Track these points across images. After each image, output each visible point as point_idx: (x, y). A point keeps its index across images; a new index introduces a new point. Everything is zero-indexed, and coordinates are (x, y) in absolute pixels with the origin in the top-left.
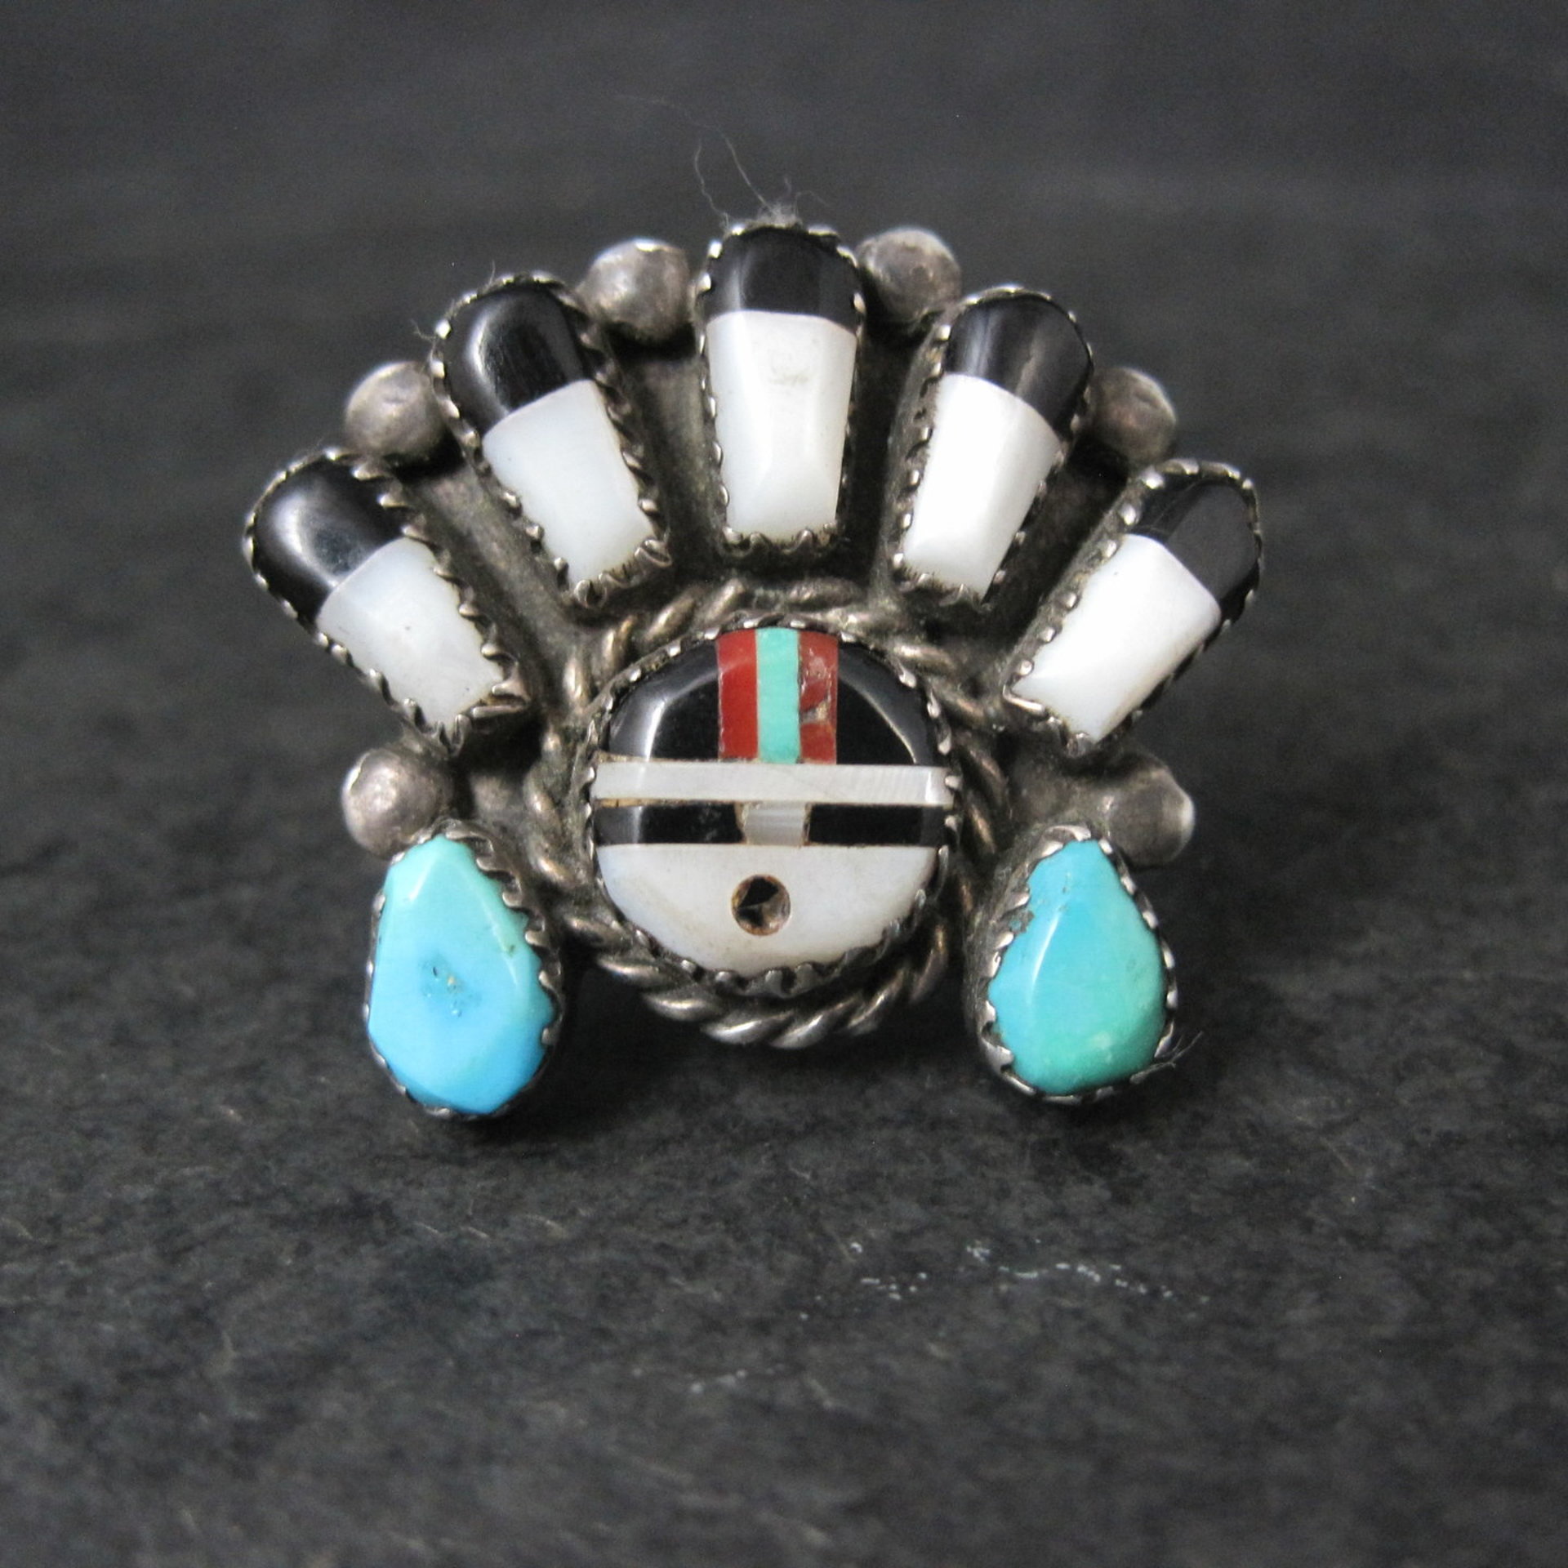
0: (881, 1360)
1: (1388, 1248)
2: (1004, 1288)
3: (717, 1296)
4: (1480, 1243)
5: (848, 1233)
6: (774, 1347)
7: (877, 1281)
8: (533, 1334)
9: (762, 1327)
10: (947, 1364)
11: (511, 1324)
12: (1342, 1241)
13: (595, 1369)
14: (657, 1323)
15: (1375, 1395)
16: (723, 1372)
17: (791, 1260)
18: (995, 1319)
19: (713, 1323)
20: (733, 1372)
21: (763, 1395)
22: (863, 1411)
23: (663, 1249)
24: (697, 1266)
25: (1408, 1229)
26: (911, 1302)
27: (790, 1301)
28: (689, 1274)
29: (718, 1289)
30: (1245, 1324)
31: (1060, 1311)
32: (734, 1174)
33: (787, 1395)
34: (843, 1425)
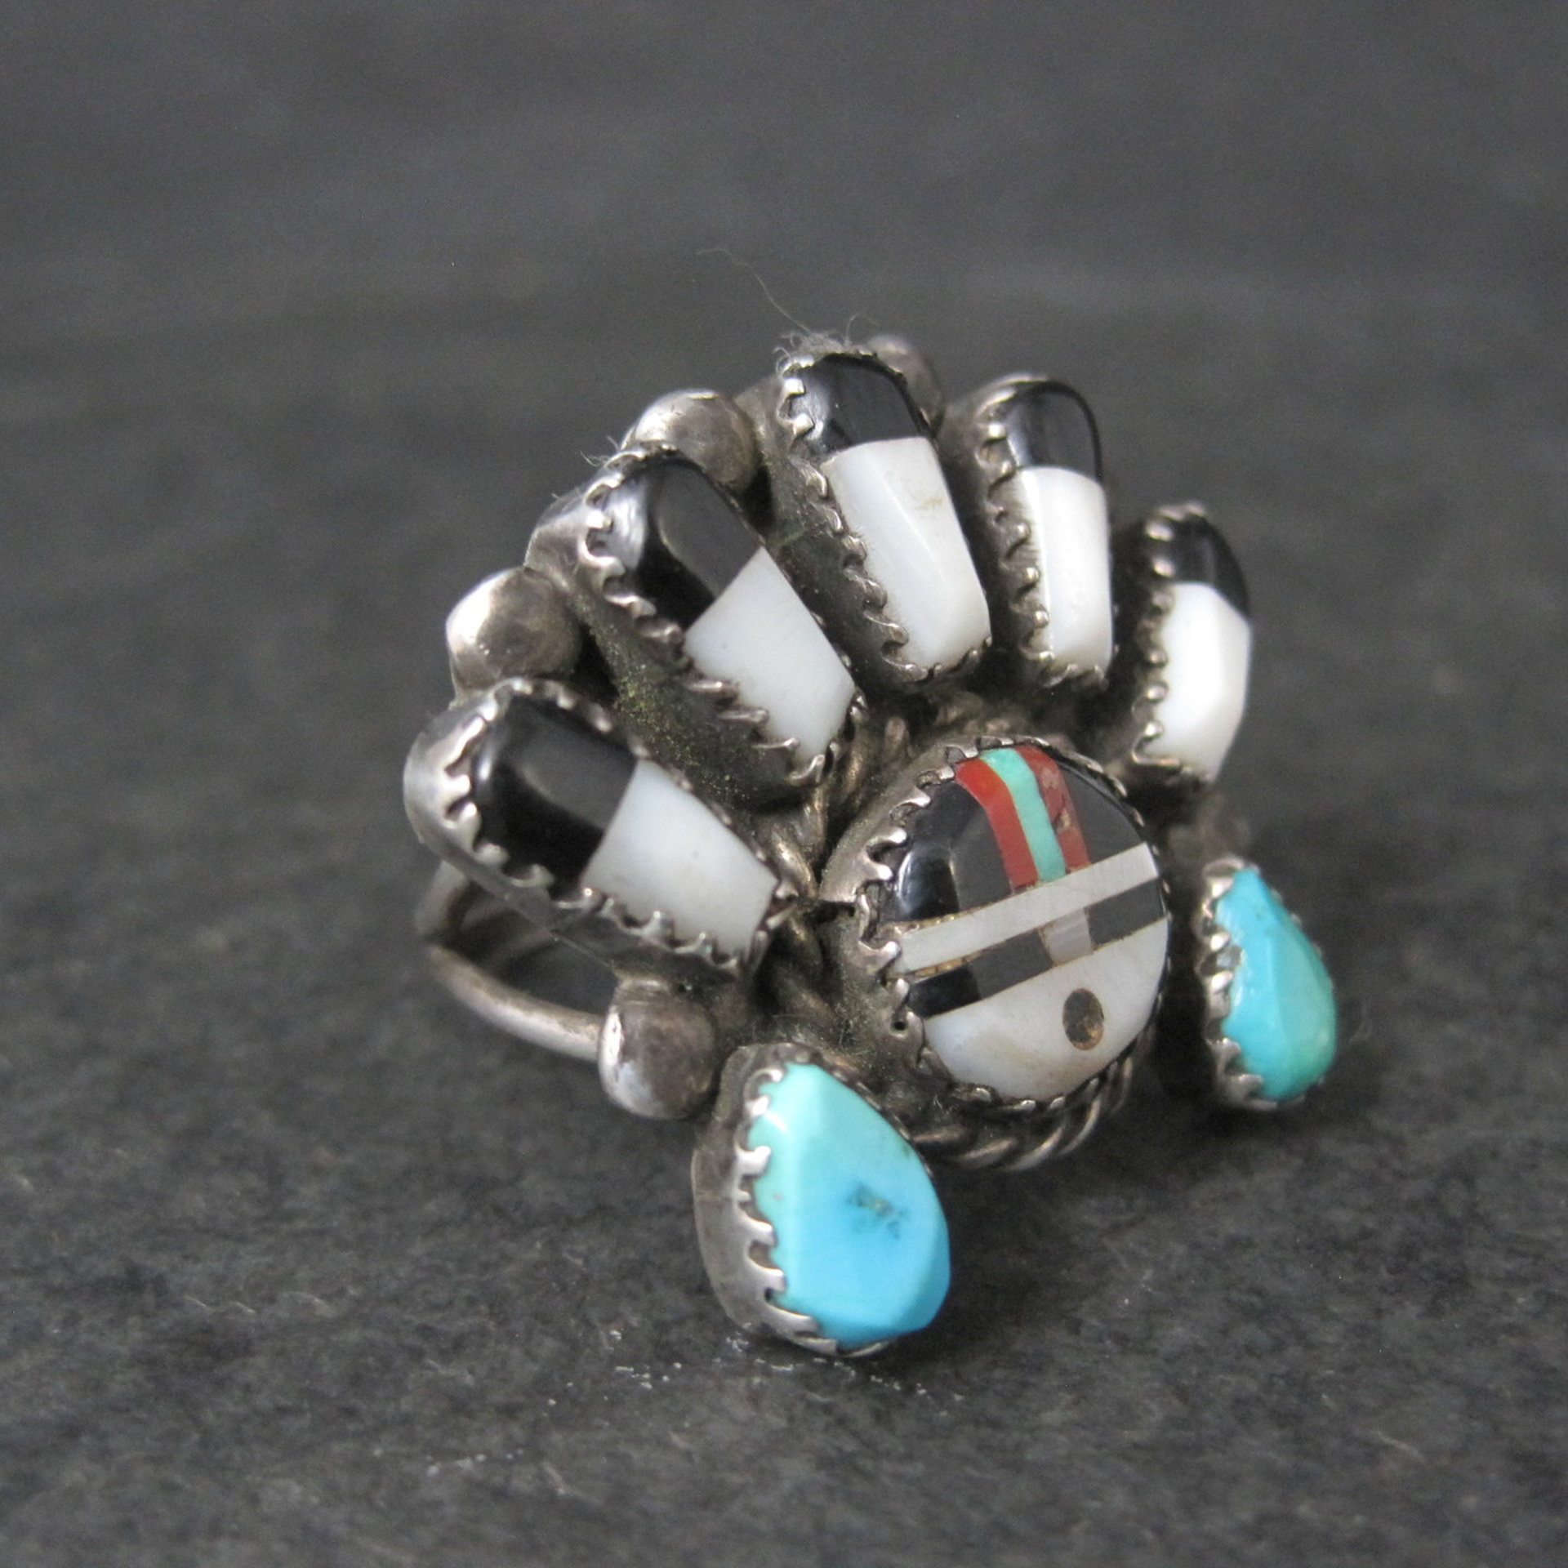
0: (622, 1448)
1: (1154, 1352)
2: (757, 1380)
3: (469, 1380)
4: (1250, 1350)
5: (608, 1321)
6: (517, 1431)
7: (632, 1369)
8: (282, 1411)
9: (509, 1411)
10: (688, 1455)
11: (263, 1401)
12: (1108, 1343)
13: (337, 1448)
14: (406, 1404)
15: (1119, 1499)
16: (458, 1455)
17: (549, 1345)
18: (742, 1412)
19: (460, 1406)
20: (473, 1456)
21: (498, 1480)
22: (596, 1501)
23: (425, 1331)
24: (455, 1348)
25: (1178, 1333)
26: (662, 1392)
27: (541, 1386)
28: (445, 1356)
29: (471, 1372)
30: (995, 1424)
31: (810, 1405)
32: (507, 1258)
33: (523, 1482)
34: (573, 1511)
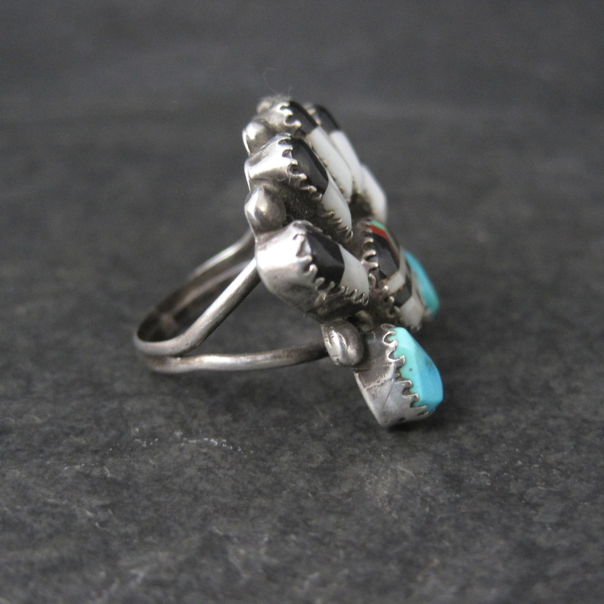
0: (132, 463)
1: (325, 440)
2: (183, 445)
3: (84, 442)
4: (359, 440)
5: (135, 425)
6: (97, 458)
7: (140, 440)
8: (19, 450)
9: (96, 452)
10: (154, 466)
11: (13, 447)
12: (309, 437)
13: (35, 461)
14: (61, 449)
15: (302, 483)
16: (76, 464)
17: (113, 433)
18: (176, 454)
19: (79, 450)
20: (81, 464)
21: (87, 472)
22: (120, 479)
23: (72, 428)
24: (81, 433)
25: (334, 434)
26: (149, 447)
27: (108, 445)
28: (77, 435)
29: (85, 440)
30: (263, 460)
31: (200, 453)
32: (104, 406)
33: (96, 472)
34: (112, 482)
